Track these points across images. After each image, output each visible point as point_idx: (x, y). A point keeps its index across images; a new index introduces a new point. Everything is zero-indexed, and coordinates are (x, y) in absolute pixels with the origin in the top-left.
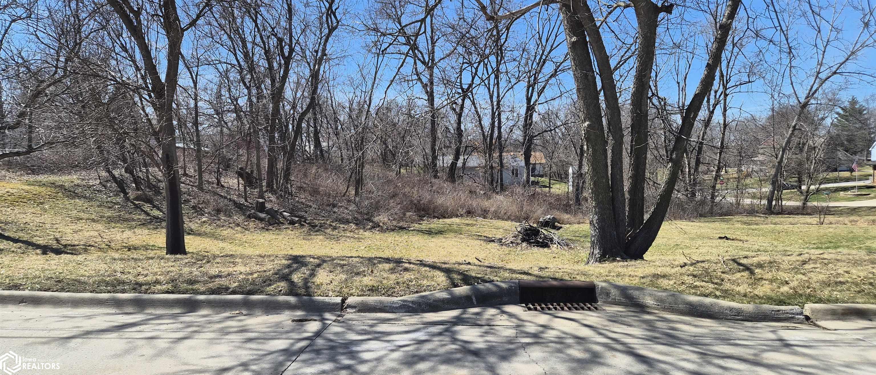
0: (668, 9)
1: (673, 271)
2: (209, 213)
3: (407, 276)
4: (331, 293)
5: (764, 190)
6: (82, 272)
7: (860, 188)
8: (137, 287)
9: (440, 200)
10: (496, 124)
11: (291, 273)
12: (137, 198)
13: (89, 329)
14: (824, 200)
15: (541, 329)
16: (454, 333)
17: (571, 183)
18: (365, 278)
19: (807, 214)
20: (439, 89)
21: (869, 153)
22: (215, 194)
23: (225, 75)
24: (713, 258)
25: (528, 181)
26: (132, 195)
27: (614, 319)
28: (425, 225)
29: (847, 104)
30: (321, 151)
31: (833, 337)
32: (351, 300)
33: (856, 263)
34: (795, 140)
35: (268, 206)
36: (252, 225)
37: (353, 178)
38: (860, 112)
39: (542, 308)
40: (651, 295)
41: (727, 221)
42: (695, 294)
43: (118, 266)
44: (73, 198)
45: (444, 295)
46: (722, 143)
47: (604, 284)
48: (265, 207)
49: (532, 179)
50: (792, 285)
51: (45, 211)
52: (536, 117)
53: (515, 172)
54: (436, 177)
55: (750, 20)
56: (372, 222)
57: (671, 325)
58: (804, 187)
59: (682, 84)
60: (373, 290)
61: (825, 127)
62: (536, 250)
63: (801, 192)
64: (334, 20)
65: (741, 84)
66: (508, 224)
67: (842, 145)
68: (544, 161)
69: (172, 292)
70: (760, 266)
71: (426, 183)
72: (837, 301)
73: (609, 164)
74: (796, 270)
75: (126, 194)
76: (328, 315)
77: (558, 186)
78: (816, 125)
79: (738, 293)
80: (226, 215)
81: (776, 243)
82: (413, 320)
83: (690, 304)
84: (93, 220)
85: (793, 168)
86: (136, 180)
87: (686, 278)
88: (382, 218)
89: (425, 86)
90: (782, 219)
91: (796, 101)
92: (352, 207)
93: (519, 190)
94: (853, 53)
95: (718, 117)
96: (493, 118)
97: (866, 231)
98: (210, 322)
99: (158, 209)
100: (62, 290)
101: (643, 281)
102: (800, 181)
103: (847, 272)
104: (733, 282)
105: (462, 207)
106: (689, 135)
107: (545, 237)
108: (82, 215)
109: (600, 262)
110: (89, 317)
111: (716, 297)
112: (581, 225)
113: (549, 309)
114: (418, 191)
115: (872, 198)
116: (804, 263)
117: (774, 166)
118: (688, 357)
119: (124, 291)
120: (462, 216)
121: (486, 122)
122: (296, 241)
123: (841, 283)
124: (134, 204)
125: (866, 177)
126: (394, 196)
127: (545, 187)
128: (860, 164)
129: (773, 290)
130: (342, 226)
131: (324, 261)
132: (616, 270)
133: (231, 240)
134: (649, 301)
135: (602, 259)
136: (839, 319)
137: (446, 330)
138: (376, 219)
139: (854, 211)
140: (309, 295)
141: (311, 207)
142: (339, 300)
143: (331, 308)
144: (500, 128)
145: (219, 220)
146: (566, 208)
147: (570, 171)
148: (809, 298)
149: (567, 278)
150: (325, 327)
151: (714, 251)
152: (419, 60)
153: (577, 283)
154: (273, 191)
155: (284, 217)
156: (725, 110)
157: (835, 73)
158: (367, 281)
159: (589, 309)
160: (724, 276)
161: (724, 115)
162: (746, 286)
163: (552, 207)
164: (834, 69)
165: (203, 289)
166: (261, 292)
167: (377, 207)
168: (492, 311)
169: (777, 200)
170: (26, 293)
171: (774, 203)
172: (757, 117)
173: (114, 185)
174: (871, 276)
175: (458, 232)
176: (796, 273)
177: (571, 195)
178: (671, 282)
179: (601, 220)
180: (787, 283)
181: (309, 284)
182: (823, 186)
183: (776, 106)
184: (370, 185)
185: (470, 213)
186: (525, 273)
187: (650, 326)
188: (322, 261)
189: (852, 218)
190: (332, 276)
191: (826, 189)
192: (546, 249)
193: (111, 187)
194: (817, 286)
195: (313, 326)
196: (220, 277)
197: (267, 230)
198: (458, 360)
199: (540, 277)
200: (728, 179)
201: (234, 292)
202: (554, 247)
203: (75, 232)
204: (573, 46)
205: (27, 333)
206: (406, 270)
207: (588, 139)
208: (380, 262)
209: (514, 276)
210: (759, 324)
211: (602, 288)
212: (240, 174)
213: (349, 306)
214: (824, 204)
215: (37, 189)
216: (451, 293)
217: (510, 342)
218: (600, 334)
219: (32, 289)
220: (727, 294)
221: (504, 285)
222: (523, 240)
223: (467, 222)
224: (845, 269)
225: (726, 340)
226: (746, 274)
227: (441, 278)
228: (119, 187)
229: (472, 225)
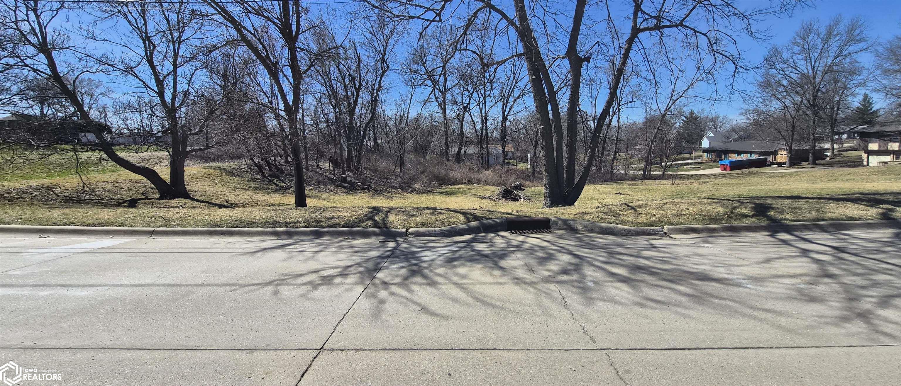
0: (588, 59)
1: (592, 210)
2: (313, 184)
3: (441, 217)
4: (399, 227)
5: (641, 165)
6: (253, 217)
7: (695, 163)
8: (287, 224)
9: (452, 174)
10: (484, 128)
11: (374, 216)
12: (270, 176)
13: (265, 247)
14: (675, 171)
15: (520, 243)
16: (473, 246)
17: (529, 163)
18: (418, 218)
19: (665, 179)
20: (449, 107)
21: (700, 143)
22: (316, 172)
23: (319, 100)
24: (615, 203)
25: (504, 162)
26: (266, 173)
27: (561, 237)
28: (443, 189)
29: (688, 114)
30: (378, 145)
31: (679, 242)
32: (411, 230)
33: (692, 204)
34: (659, 136)
35: (348, 179)
36: (339, 190)
37: (398, 162)
38: (696, 119)
39: (520, 233)
40: (581, 224)
41: (620, 184)
42: (605, 222)
43: (273, 214)
44: (232, 176)
45: (464, 226)
46: (617, 138)
47: (554, 219)
48: (347, 180)
49: (506, 161)
50: (657, 216)
51: (216, 184)
52: (508, 123)
53: (496, 157)
54: (448, 160)
55: (634, 67)
56: (411, 188)
57: (592, 239)
58: (663, 164)
59: (594, 103)
60: (423, 224)
61: (675, 128)
62: (510, 202)
63: (662, 167)
64: (385, 65)
65: (628, 103)
66: (493, 188)
67: (685, 138)
68: (513, 150)
69: (308, 227)
70: (640, 206)
71: (442, 164)
72: (681, 224)
73: (555, 150)
74: (660, 208)
75: (263, 173)
76: (399, 239)
77: (522, 165)
78: (670, 126)
79: (628, 221)
80: (323, 185)
81: (647, 196)
82: (448, 240)
83: (601, 228)
84: (245, 189)
85: (657, 152)
86: (269, 165)
87: (599, 214)
88: (417, 185)
89: (440, 105)
90: (651, 182)
91: (659, 113)
92: (399, 179)
93: (499, 167)
94: (691, 84)
95: (614, 122)
96: (483, 124)
97: (698, 188)
98: (333, 243)
99: (283, 182)
100: (245, 227)
101: (576, 216)
102: (662, 160)
103: (687, 209)
104: (625, 216)
105: (465, 178)
106: (600, 133)
107: (516, 195)
108: (238, 186)
109: (550, 207)
110: (263, 241)
111: (617, 224)
112: (536, 188)
113: (524, 233)
114: (438, 169)
115: (702, 169)
116: (664, 204)
117: (646, 152)
118: (601, 254)
119: (280, 227)
120: (465, 183)
121: (478, 127)
122: (367, 200)
123: (684, 214)
124: (269, 179)
125: (699, 157)
126: (423, 172)
127: (515, 165)
128: (696, 150)
129: (647, 219)
130: (393, 190)
131: (392, 209)
132: (561, 211)
133: (329, 200)
134: (579, 227)
135: (551, 206)
136: (683, 234)
137: (468, 245)
138: (413, 186)
139: (691, 177)
140: (386, 228)
141: (374, 179)
142: (404, 230)
143: (401, 235)
144: (487, 129)
145: (320, 188)
146: (527, 178)
147: (529, 156)
148: (667, 223)
149: (533, 216)
150: (398, 244)
151: (613, 201)
152: (437, 89)
153: (539, 218)
154: (351, 171)
155: (358, 185)
156: (619, 118)
157: (681, 96)
158: (419, 219)
159: (547, 232)
160: (620, 212)
161: (618, 121)
162: (632, 217)
163: (518, 177)
164: (681, 94)
165: (325, 225)
166: (359, 227)
167: (413, 179)
168: (492, 235)
169: (648, 171)
170: (224, 229)
171: (646, 173)
172: (637, 123)
173: (255, 168)
174: (700, 210)
175: (464, 193)
176: (659, 210)
177: (529, 170)
178: (592, 217)
179: (550, 184)
180: (655, 215)
181: (386, 222)
182: (674, 163)
183: (648, 116)
184: (408, 165)
185: (470, 182)
186: (509, 214)
187: (580, 240)
188: (390, 210)
189: (690, 181)
190: (398, 217)
191: (676, 164)
192: (516, 202)
193: (254, 169)
194: (671, 217)
195: (391, 245)
196: (334, 218)
197: (349, 193)
198: (477, 260)
199: (518, 216)
200: (621, 159)
201: (343, 227)
202: (521, 201)
203: (236, 196)
204: (533, 82)
205: (231, 250)
206: (440, 213)
207: (542, 136)
208: (424, 209)
209: (503, 215)
210: (638, 238)
211: (554, 221)
212: (331, 161)
213: (410, 234)
214: (675, 173)
215: (209, 171)
216: (468, 225)
217: (503, 250)
218: (554, 245)
219: (227, 227)
220: (622, 222)
221: (497, 220)
222: (503, 197)
223: (468, 187)
224: (686, 207)
225: (621, 246)
226: (632, 211)
227: (461, 218)
228: (259, 169)
229: (472, 189)
